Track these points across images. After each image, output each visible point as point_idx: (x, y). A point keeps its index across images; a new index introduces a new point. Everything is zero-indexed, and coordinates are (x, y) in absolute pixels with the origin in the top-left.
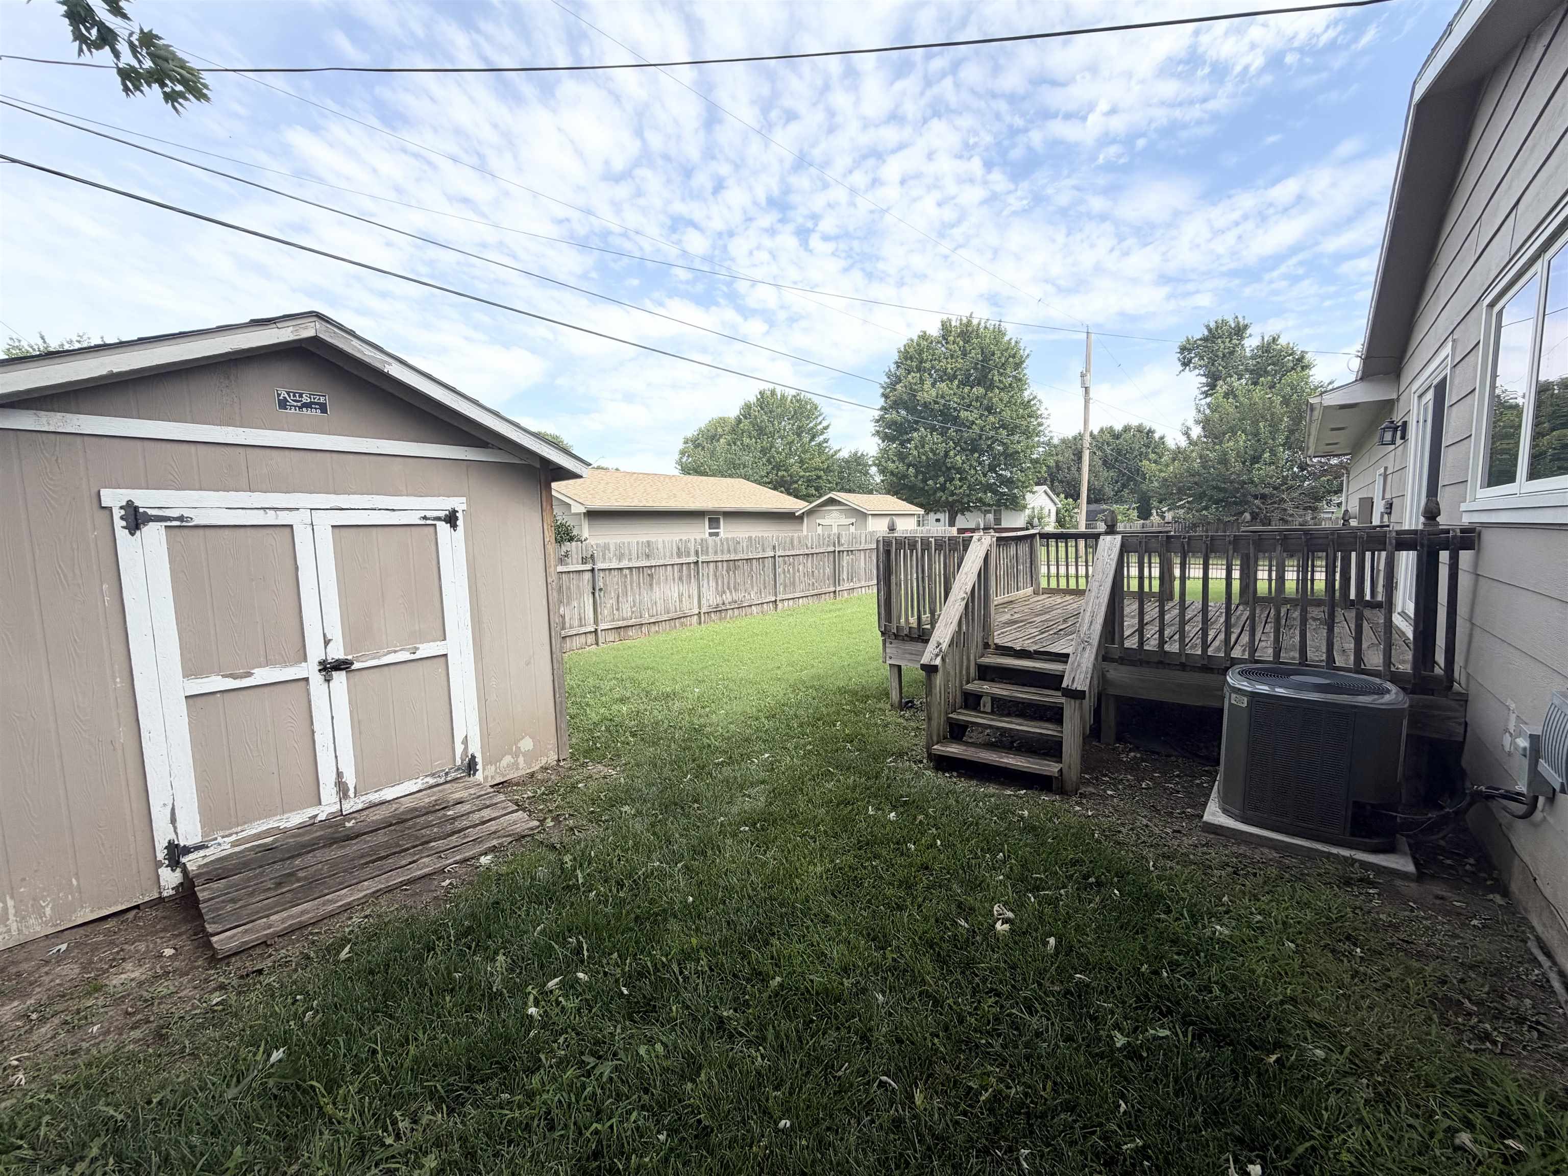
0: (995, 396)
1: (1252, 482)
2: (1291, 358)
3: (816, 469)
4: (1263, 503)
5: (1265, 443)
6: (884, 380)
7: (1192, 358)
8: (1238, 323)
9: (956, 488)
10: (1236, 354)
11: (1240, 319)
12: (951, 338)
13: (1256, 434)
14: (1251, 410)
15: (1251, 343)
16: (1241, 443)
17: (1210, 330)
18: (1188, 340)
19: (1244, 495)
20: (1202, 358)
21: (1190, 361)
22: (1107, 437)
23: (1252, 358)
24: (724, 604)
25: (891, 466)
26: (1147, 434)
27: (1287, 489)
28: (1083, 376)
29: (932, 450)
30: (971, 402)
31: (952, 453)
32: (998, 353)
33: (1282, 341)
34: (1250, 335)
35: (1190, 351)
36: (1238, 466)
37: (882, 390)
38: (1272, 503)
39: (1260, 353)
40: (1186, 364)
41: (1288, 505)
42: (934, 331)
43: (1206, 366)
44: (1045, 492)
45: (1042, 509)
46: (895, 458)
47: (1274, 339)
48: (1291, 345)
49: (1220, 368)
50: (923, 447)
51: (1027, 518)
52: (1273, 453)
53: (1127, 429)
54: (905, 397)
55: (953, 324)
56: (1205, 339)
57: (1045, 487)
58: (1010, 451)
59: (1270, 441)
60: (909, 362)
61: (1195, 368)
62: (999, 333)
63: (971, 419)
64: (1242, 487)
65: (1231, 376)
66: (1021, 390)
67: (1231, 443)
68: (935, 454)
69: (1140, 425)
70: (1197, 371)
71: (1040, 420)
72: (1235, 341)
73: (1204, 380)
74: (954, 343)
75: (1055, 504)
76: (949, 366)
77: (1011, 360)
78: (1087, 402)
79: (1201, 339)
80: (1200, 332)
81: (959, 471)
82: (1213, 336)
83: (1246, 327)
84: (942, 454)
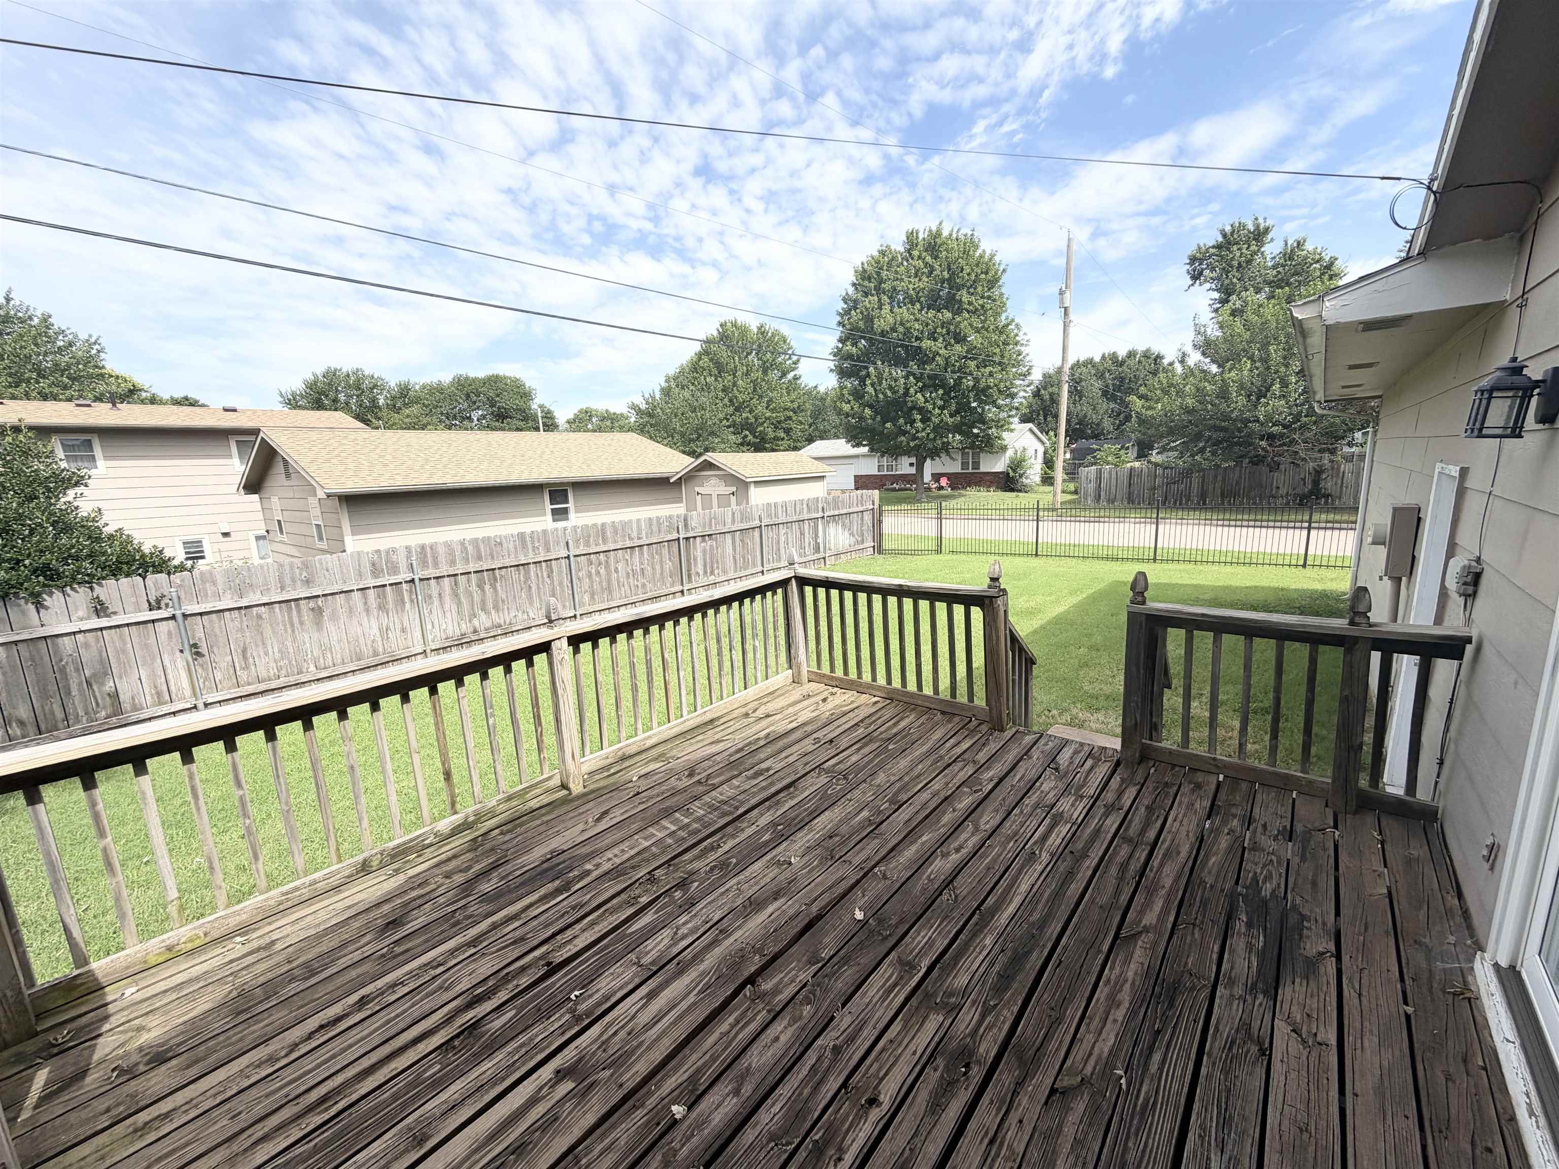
0: (964, 322)
1: (1258, 421)
2: (1318, 266)
3: (785, 409)
4: (1270, 445)
5: (1277, 372)
6: (841, 306)
7: (1203, 270)
8: (1258, 226)
9: (917, 432)
10: (1255, 263)
11: (1261, 221)
12: (916, 253)
13: (1265, 360)
14: (1262, 330)
15: (1272, 249)
16: (1246, 373)
17: (1224, 236)
18: (1199, 248)
19: (1249, 435)
20: (1213, 269)
21: (1201, 274)
22: (1109, 364)
23: (1274, 267)
24: (475, 631)
25: (846, 408)
26: (1155, 360)
27: (1301, 428)
28: (1061, 293)
29: (891, 388)
30: (935, 329)
31: (912, 391)
32: (967, 269)
33: (1309, 246)
34: (1272, 240)
35: (1201, 261)
36: (1242, 401)
37: (839, 318)
38: (1281, 445)
39: (1282, 261)
40: (1196, 276)
41: (1301, 448)
42: (898, 246)
43: (1218, 279)
44: (1031, 430)
45: (1024, 449)
46: (851, 398)
47: (1299, 243)
48: (1319, 251)
49: (1235, 280)
50: (880, 383)
51: (1008, 461)
52: (1285, 384)
53: (1131, 354)
54: (861, 324)
55: (921, 236)
56: (1219, 247)
57: (1030, 425)
58: (982, 385)
59: (1283, 369)
60: (866, 283)
61: (1206, 281)
62: (970, 244)
63: (933, 349)
64: (1246, 426)
65: (1247, 290)
66: (997, 314)
67: (1233, 374)
68: (894, 392)
69: (1148, 350)
70: (1208, 286)
71: (1019, 347)
72: (1254, 248)
73: (1216, 295)
74: (919, 257)
75: (1043, 443)
76: (911, 286)
77: (983, 276)
78: (1066, 326)
79: (1213, 247)
80: (1212, 238)
81: (921, 410)
82: (1228, 242)
83: (1267, 230)
84: (901, 391)
